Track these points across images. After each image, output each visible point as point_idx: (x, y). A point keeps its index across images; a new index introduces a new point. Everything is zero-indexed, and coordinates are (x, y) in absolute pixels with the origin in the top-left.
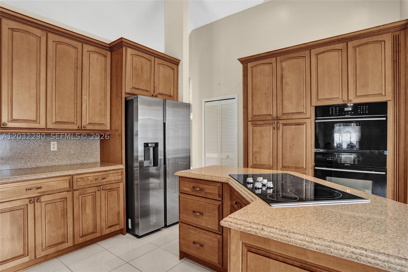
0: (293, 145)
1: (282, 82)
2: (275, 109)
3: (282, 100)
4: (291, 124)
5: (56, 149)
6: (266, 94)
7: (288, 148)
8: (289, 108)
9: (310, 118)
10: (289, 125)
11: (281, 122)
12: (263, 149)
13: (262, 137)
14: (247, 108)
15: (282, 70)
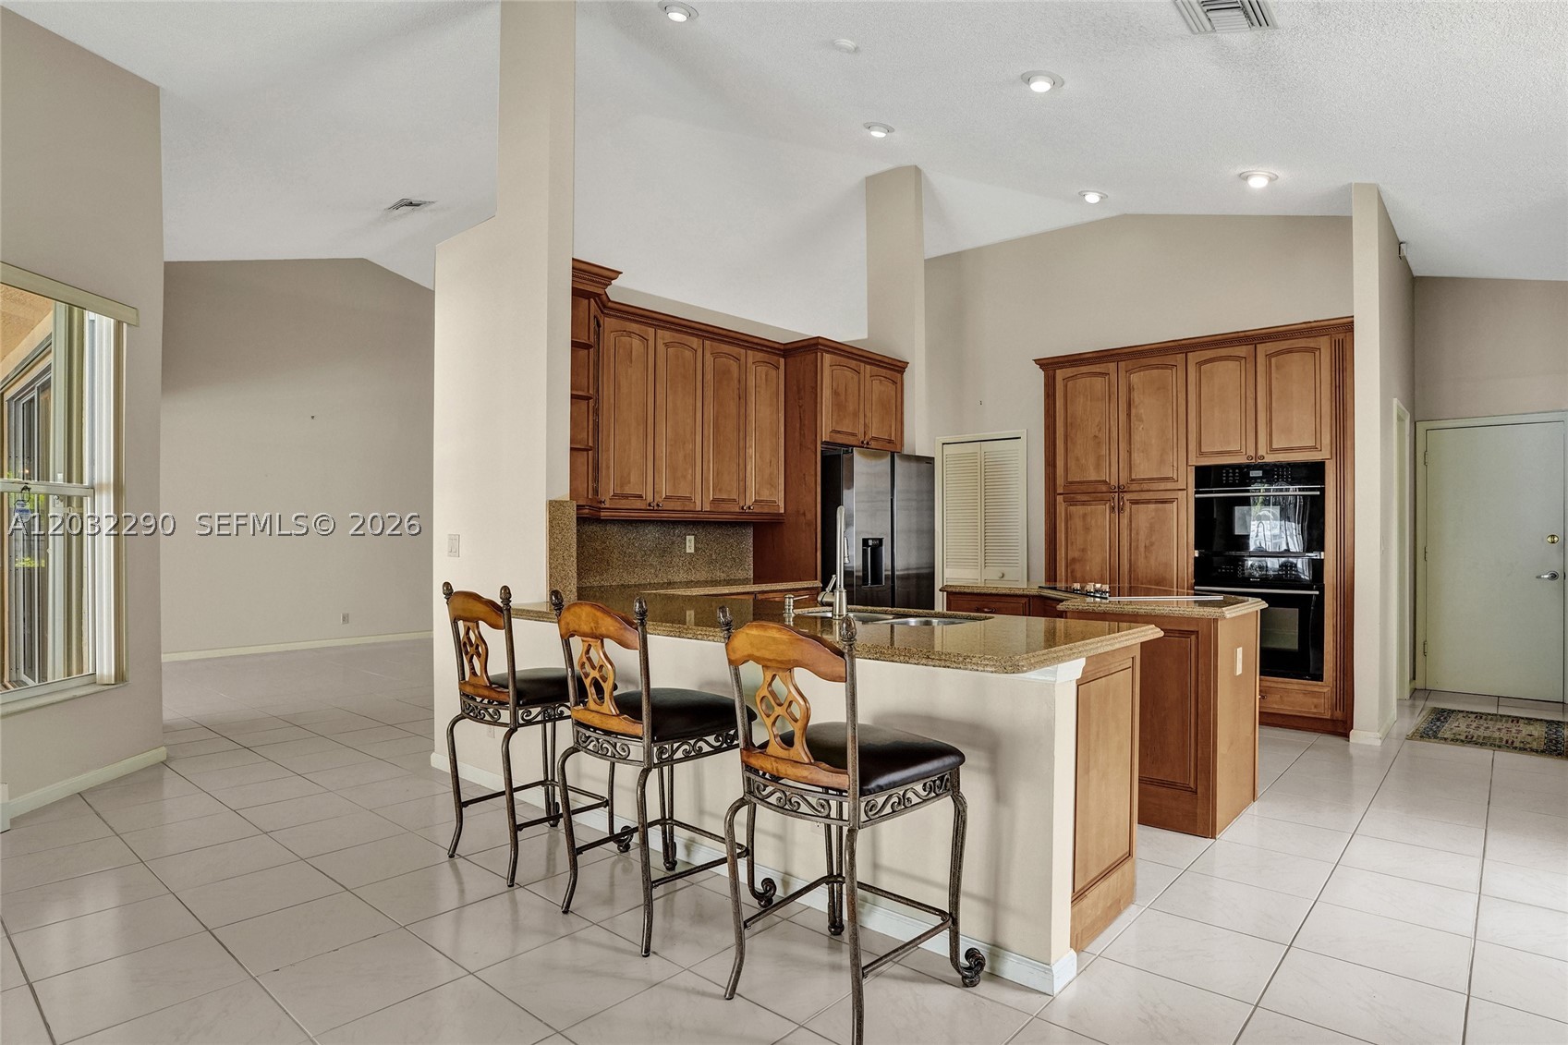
0: (1152, 544)
1: (1129, 415)
2: (1114, 469)
3: (1130, 452)
4: (1148, 502)
5: (692, 551)
6: (1095, 437)
7: (1142, 549)
8: (1144, 469)
9: (1184, 490)
10: (1143, 503)
11: (1127, 496)
12: (1089, 552)
13: (1087, 529)
14: (1055, 466)
15: (1130, 389)
